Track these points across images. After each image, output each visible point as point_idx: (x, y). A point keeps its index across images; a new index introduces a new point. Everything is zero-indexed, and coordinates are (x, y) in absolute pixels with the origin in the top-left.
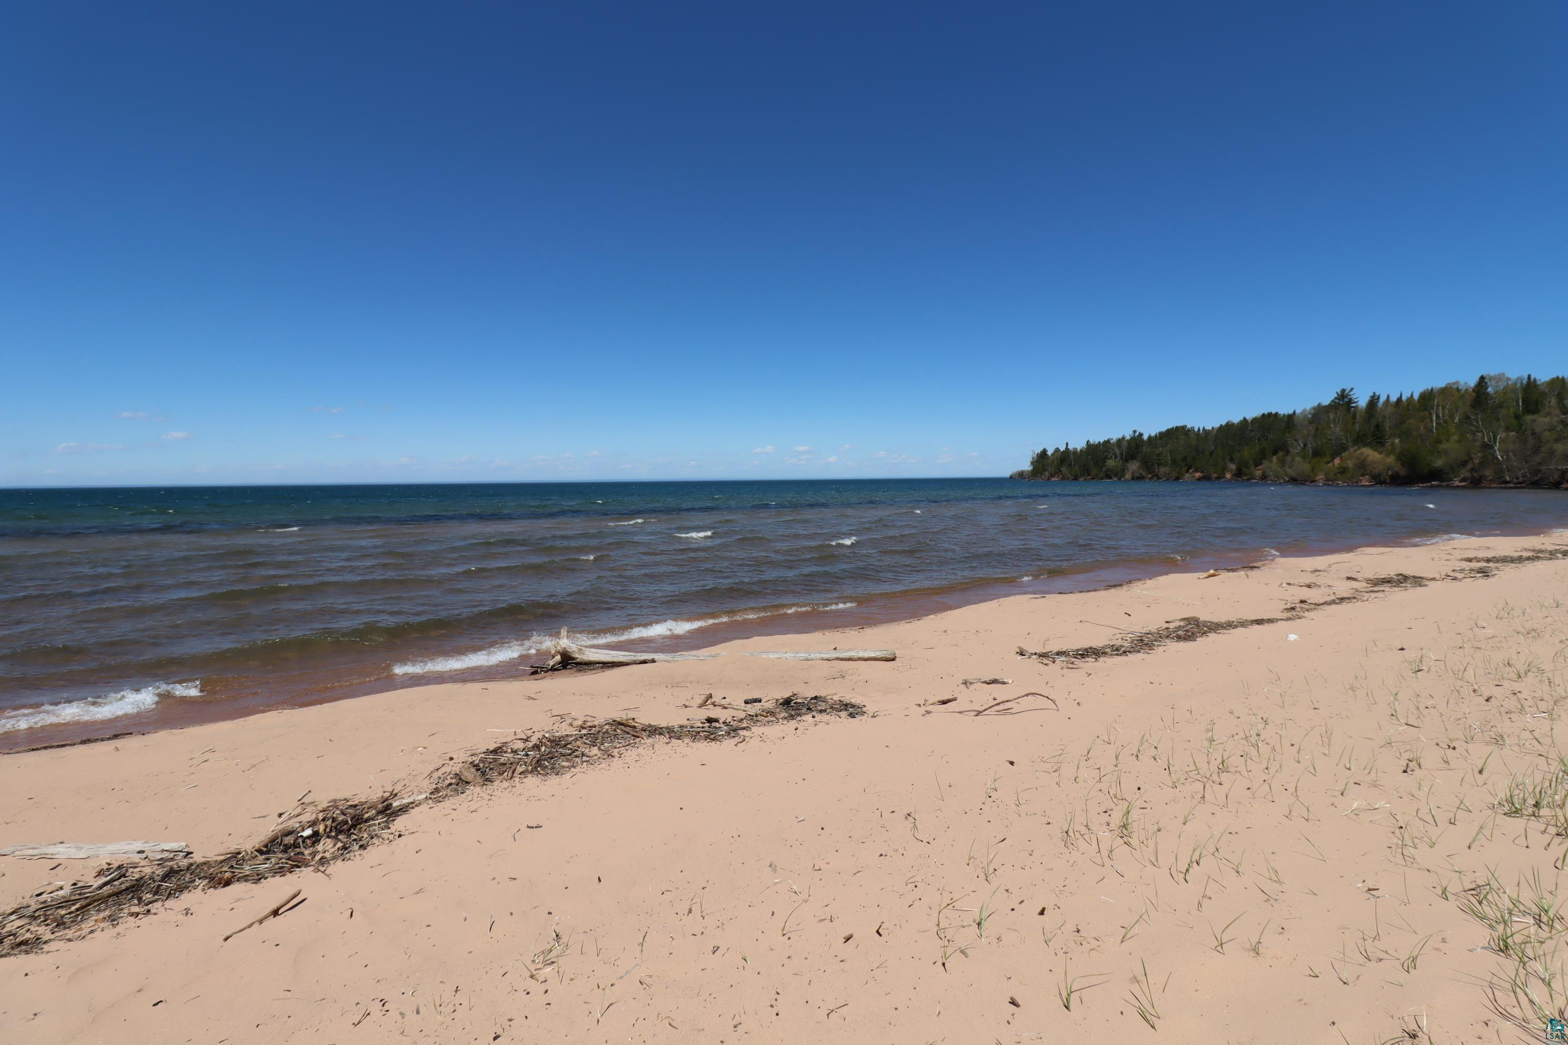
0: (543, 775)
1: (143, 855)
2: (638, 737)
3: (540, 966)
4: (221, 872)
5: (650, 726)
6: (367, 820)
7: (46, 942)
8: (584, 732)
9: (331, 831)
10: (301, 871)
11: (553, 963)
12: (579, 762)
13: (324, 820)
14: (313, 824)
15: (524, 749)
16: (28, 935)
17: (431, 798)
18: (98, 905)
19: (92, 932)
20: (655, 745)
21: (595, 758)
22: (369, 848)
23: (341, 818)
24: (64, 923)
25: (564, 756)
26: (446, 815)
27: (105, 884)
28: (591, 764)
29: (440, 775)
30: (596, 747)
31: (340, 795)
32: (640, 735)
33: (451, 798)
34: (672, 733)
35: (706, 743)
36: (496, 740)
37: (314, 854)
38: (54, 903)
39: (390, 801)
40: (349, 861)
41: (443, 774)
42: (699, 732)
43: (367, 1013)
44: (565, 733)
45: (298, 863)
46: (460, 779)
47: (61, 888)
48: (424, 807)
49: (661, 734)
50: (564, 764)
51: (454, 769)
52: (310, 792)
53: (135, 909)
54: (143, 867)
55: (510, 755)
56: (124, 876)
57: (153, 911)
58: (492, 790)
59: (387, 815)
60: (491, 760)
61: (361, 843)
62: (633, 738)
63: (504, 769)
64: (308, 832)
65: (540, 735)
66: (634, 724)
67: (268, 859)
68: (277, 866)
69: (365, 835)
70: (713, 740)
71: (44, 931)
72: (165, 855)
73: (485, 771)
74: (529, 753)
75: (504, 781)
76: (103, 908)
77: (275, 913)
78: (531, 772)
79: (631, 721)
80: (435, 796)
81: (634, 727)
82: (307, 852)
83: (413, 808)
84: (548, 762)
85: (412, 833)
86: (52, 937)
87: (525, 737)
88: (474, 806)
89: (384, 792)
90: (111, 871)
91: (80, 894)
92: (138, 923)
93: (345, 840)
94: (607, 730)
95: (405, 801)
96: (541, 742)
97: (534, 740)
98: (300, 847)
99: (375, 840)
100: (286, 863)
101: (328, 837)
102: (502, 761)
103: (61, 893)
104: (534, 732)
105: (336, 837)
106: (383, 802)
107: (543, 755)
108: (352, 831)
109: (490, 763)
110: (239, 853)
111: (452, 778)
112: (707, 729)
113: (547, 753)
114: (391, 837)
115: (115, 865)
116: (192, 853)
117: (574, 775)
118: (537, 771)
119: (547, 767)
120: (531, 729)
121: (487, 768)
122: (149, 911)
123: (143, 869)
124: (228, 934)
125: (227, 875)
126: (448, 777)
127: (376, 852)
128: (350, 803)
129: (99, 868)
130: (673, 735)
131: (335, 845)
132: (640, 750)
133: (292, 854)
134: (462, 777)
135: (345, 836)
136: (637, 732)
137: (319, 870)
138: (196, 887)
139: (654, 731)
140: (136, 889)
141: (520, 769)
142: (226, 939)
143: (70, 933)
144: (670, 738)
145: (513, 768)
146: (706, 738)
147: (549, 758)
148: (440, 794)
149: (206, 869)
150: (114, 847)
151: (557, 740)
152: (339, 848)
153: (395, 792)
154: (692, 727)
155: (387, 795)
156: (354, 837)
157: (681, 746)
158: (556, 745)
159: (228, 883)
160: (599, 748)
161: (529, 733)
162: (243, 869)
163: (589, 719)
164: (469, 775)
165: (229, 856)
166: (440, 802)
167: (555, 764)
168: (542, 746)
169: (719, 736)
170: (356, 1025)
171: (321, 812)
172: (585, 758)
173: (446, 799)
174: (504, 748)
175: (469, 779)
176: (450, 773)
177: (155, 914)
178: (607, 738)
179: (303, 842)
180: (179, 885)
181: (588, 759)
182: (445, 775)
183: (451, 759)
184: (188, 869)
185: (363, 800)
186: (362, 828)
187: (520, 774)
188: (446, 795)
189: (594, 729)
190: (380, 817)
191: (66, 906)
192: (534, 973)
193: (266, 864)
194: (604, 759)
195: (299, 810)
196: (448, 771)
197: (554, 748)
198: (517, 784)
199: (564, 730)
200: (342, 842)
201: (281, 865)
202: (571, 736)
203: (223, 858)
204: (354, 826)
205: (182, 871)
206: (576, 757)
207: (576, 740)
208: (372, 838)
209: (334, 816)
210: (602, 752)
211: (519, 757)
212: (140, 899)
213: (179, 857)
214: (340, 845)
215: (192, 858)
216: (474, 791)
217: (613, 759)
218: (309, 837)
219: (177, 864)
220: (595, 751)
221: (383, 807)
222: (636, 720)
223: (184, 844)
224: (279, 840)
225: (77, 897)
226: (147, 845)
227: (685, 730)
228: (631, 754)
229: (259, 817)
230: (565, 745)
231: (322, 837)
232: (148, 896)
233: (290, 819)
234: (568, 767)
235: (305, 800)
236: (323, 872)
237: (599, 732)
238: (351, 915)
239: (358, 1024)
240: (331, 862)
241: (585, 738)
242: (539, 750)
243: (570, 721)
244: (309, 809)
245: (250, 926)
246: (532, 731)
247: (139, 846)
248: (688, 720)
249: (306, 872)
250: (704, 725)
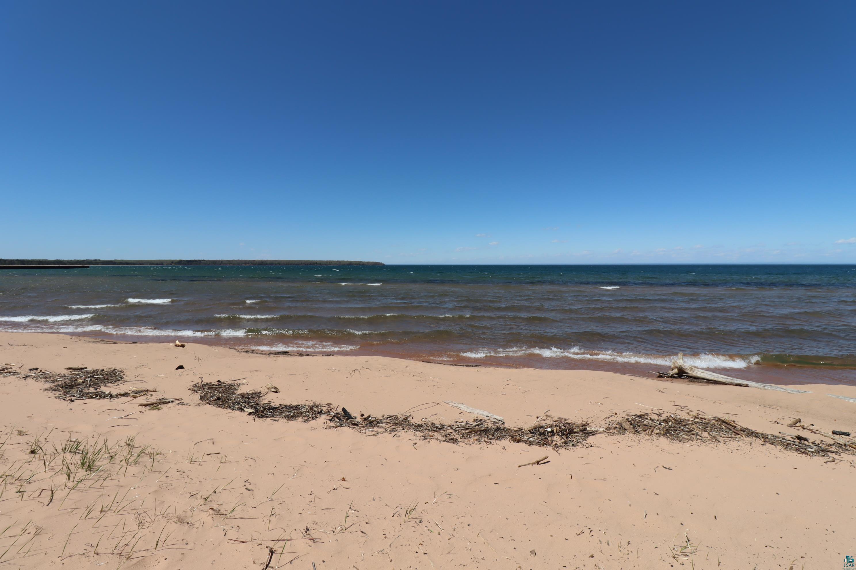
0: (671, 439)
1: (488, 418)
2: (739, 434)
3: (678, 553)
4: (516, 435)
5: (748, 429)
6: (575, 433)
7: (459, 442)
8: (697, 420)
9: (559, 432)
10: (547, 447)
11: (687, 556)
12: (695, 438)
13: (556, 426)
14: (551, 426)
15: (658, 420)
16: (453, 437)
17: (606, 432)
18: (474, 433)
19: (473, 443)
20: (753, 443)
21: (706, 439)
22: (577, 447)
23: (563, 427)
24: (464, 436)
25: (684, 431)
26: (615, 443)
27: (476, 425)
28: (703, 442)
29: (610, 421)
30: (707, 432)
31: (563, 416)
32: (740, 434)
33: (616, 435)
34: (765, 438)
35: (796, 453)
36: (641, 410)
37: (552, 441)
38: (461, 427)
39: (586, 427)
40: (568, 450)
41: (612, 421)
42: (790, 444)
43: (583, 532)
44: (684, 418)
45: (546, 443)
46: (621, 426)
47: (463, 422)
48: (602, 435)
49: (756, 437)
50: (684, 436)
51: (617, 420)
52: (549, 410)
53: (486, 440)
54: (488, 423)
55: (650, 421)
56: (482, 424)
57: (492, 443)
58: (639, 438)
59: (584, 433)
60: (638, 421)
61: (573, 443)
62: (734, 433)
63: (646, 428)
64: (549, 430)
65: (668, 415)
66: (734, 425)
67: (533, 436)
68: (537, 441)
69: (575, 440)
70: (804, 453)
71: (458, 437)
72: (495, 421)
73: (635, 426)
74: (661, 423)
75: (647, 435)
76: (476, 435)
77: (538, 463)
78: (663, 435)
79: (732, 422)
80: (608, 431)
81: (735, 427)
82: (549, 439)
83: (597, 434)
84: (674, 432)
85: (597, 447)
86: (461, 440)
87: (658, 413)
88: (630, 443)
89: (583, 421)
90: (478, 421)
91: (469, 427)
92: (488, 446)
93: (566, 439)
94: (714, 423)
95: (593, 429)
96: (668, 419)
97: (664, 416)
98: (546, 435)
99: (579, 444)
100: (541, 441)
101: (558, 435)
102: (645, 423)
103: (463, 424)
104: (664, 412)
105: (561, 436)
106: (583, 426)
107: (670, 427)
108: (568, 436)
109: (638, 422)
110: (522, 429)
111: (617, 424)
112: (797, 443)
113: (673, 426)
114: (587, 445)
115: (479, 419)
116: (504, 423)
117: (692, 445)
118: (667, 435)
119: (673, 435)
120: (662, 409)
121: (636, 424)
122: (491, 442)
123: (488, 424)
124: (520, 465)
125: (518, 438)
126: (615, 423)
127: (579, 450)
128: (567, 421)
129: (474, 418)
130: (767, 440)
131: (561, 440)
132: (740, 443)
133: (543, 438)
134: (622, 425)
135: (565, 437)
136: (737, 430)
137: (555, 450)
138: (507, 439)
139: (751, 433)
140: (486, 431)
141: (656, 431)
142: (519, 467)
143: (466, 441)
144: (764, 442)
145: (652, 429)
146: (797, 450)
147: (674, 430)
148: (611, 431)
149: (510, 432)
150: (478, 411)
151: (679, 420)
152: (563, 442)
153: (588, 423)
154: (784, 439)
155: (584, 423)
156: (570, 439)
157: (776, 450)
158: (679, 423)
159: (518, 442)
160: (709, 434)
161: (661, 412)
162: (524, 437)
163: (700, 413)
164: (626, 425)
165: (518, 429)
166: (611, 435)
167: (678, 435)
168: (669, 421)
169: (809, 451)
170: (577, 535)
171: (554, 421)
172: (698, 437)
173: (614, 435)
174: (646, 416)
175: (627, 428)
176: (615, 421)
177: (493, 444)
178: (714, 428)
179: (547, 434)
180: (501, 435)
181: (701, 438)
182: (613, 422)
183: (616, 414)
184: (504, 430)
185: (573, 422)
186: (573, 436)
187: (656, 434)
188: (614, 433)
189: (704, 420)
190: (581, 433)
191: (464, 430)
192: (676, 556)
193: (533, 438)
194: (713, 441)
195: (545, 418)
196: (615, 420)
197: (677, 425)
198: (655, 440)
199: (683, 415)
200: (564, 439)
201: (539, 441)
202: (689, 420)
203: (516, 429)
204: (569, 433)
205: (502, 429)
206: (692, 434)
207: (692, 424)
208: (578, 443)
209: (560, 425)
210: (711, 437)
211: (655, 424)
212: (488, 436)
213: (500, 423)
214: (563, 440)
215: (505, 425)
216: (629, 435)
217: (719, 443)
218: (550, 432)
219: (499, 426)
220: (705, 434)
221: (583, 428)
222: (736, 422)
223: (502, 418)
224: (538, 429)
225: (468, 427)
226: (489, 414)
227: (777, 439)
228: (733, 444)
229: (529, 416)
230: (685, 425)
231: (555, 434)
232: (490, 436)
233: (542, 420)
234: (687, 439)
235: (547, 413)
236: (557, 451)
237: (708, 423)
238: (571, 478)
239: (579, 535)
240: (560, 448)
241: (698, 424)
242: (668, 424)
243: (688, 411)
244: (549, 418)
245: (529, 464)
246: (662, 411)
247: (486, 413)
248: (780, 433)
249: (550, 448)
250: (795, 440)
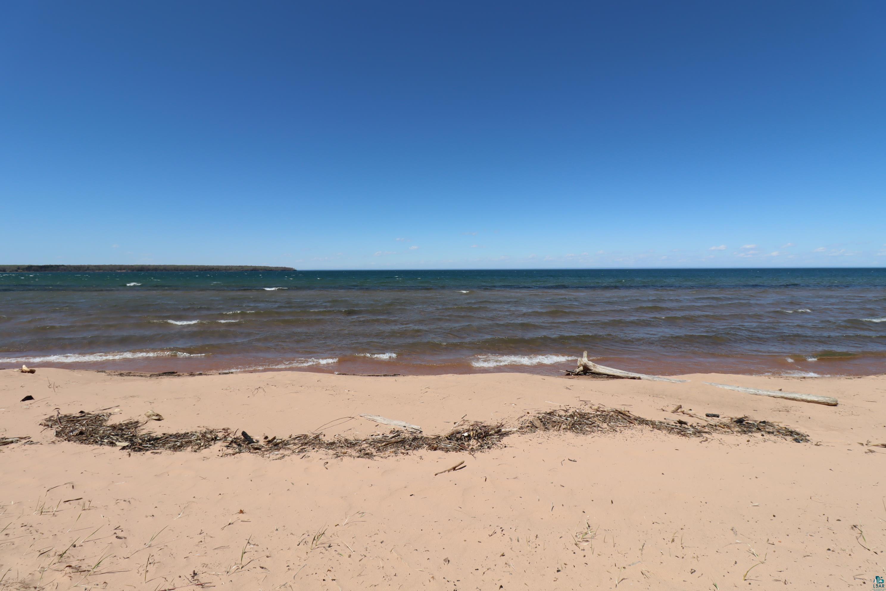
0: (576, 433)
1: (405, 428)
2: (632, 423)
3: (580, 540)
4: (433, 444)
5: (639, 418)
6: (491, 435)
7: (374, 456)
8: (598, 413)
9: (475, 436)
10: (464, 452)
11: (588, 541)
12: (596, 430)
13: (472, 430)
14: (468, 431)
15: (565, 416)
16: (369, 451)
17: (519, 431)
18: (391, 445)
19: (389, 456)
20: (643, 430)
21: (605, 429)
22: (492, 449)
23: (479, 431)
24: (380, 450)
25: (587, 424)
26: (526, 442)
27: (393, 437)
28: (603, 433)
29: (523, 420)
30: (606, 424)
31: (479, 420)
32: (634, 423)
33: (528, 433)
34: (653, 425)
35: (678, 436)
36: (550, 408)
37: (469, 445)
38: (376, 440)
39: (501, 428)
40: (483, 453)
41: (524, 420)
42: (673, 428)
43: (495, 532)
44: (587, 412)
45: (462, 448)
46: (533, 425)
47: (379, 435)
48: (516, 435)
49: (647, 424)
50: (587, 429)
51: (530, 418)
52: (466, 415)
53: (403, 451)
54: (405, 433)
55: (558, 418)
56: (399, 435)
57: (409, 454)
58: (549, 434)
59: (499, 435)
60: (548, 418)
61: (488, 445)
62: (628, 423)
63: (555, 424)
64: (466, 434)
65: (574, 410)
66: (629, 415)
67: (450, 442)
68: (454, 447)
69: (490, 442)
70: (684, 435)
71: (373, 451)
72: (413, 430)
73: (545, 424)
74: (568, 419)
75: (555, 431)
76: (392, 447)
77: (454, 469)
78: (569, 429)
79: (627, 413)
80: (521, 431)
81: (629, 417)
82: (466, 444)
83: (511, 434)
84: (578, 426)
85: (511, 447)
86: (376, 454)
87: (565, 409)
88: (540, 440)
89: (498, 423)
90: (395, 432)
91: (385, 439)
92: (404, 457)
93: (481, 442)
94: (612, 415)
95: (508, 430)
96: (574, 414)
97: (570, 412)
98: (463, 440)
99: (494, 446)
100: (458, 446)
101: (474, 439)
102: (554, 419)
103: (379, 437)
104: (570, 408)
105: (477, 440)
106: (497, 428)
107: (576, 422)
108: (484, 438)
109: (548, 419)
110: (439, 437)
111: (529, 423)
112: (678, 427)
113: (577, 421)
114: (501, 446)
115: (396, 430)
116: (422, 432)
117: (593, 437)
118: (572, 429)
119: (578, 428)
120: (568, 405)
121: (546, 422)
122: (408, 453)
123: (405, 434)
124: (437, 473)
125: (435, 445)
126: (527, 422)
127: (494, 452)
128: (483, 425)
129: (391, 430)
130: (655, 426)
131: (477, 443)
132: (634, 431)
133: (460, 443)
134: (534, 424)
135: (481, 440)
136: (631, 420)
137: (471, 454)
138: (424, 448)
139: (642, 421)
140: (403, 442)
141: (564, 426)
142: (436, 475)
143: (382, 454)
144: (653, 428)
145: (559, 425)
146: (678, 433)
147: (579, 424)
148: (523, 430)
149: (427, 440)
150: (396, 422)
151: (583, 414)
152: (479, 445)
153: (502, 424)
154: (668, 424)
155: (499, 424)
156: (485, 442)
157: (662, 434)
158: (583, 417)
159: (435, 449)
160: (608, 425)
161: (568, 407)
162: (441, 444)
163: (601, 406)
164: (537, 423)
165: (436, 437)
166: (523, 434)
167: (582, 428)
168: (575, 416)
169: (688, 433)
170: (490, 536)
171: (471, 426)
172: (599, 429)
173: (526, 434)
174: (555, 413)
175: (538, 426)
176: (528, 420)
177: (410, 455)
178: (612, 419)
179: (464, 438)
180: (418, 445)
181: (601, 429)
182: (526, 421)
183: (528, 413)
184: (421, 439)
185: (489, 425)
186: (488, 438)
187: (563, 429)
188: (526, 431)
189: (604, 413)
190: (496, 435)
191: (380, 443)
192: (578, 543)
193: (450, 444)
194: (611, 431)
195: (462, 423)
196: (527, 419)
197: (582, 419)
198: (562, 435)
199: (586, 410)
200: (480, 443)
201: (455, 447)
202: (591, 414)
203: (433, 437)
204: (485, 436)
205: (419, 439)
206: (594, 426)
207: (594, 417)
208: (493, 444)
209: (477, 429)
210: (609, 427)
211: (562, 419)
212: (405, 447)
213: (418, 433)
214: (479, 444)
215: (422, 434)
216: (540, 432)
217: (617, 433)
218: (466, 437)
219: (417, 435)
220: (605, 425)
221: (497, 430)
222: (630, 412)
223: (419, 427)
224: (455, 435)
225: (384, 440)
226: (406, 424)
227: (663, 425)
228: (628, 432)
229: (447, 422)
230: (588, 419)
231: (472, 438)
232: (407, 447)
233: (459, 426)
234: (590, 431)
235: (464, 418)
236: (473, 455)
237: (607, 415)
238: (486, 480)
239: (491, 535)
240: (476, 451)
241: (599, 417)
242: (573, 418)
243: (591, 405)
244: (466, 423)
245: (445, 471)
246: (569, 407)
247: (404, 424)
248: (665, 419)
249: (466, 453)
250: (677, 425)
